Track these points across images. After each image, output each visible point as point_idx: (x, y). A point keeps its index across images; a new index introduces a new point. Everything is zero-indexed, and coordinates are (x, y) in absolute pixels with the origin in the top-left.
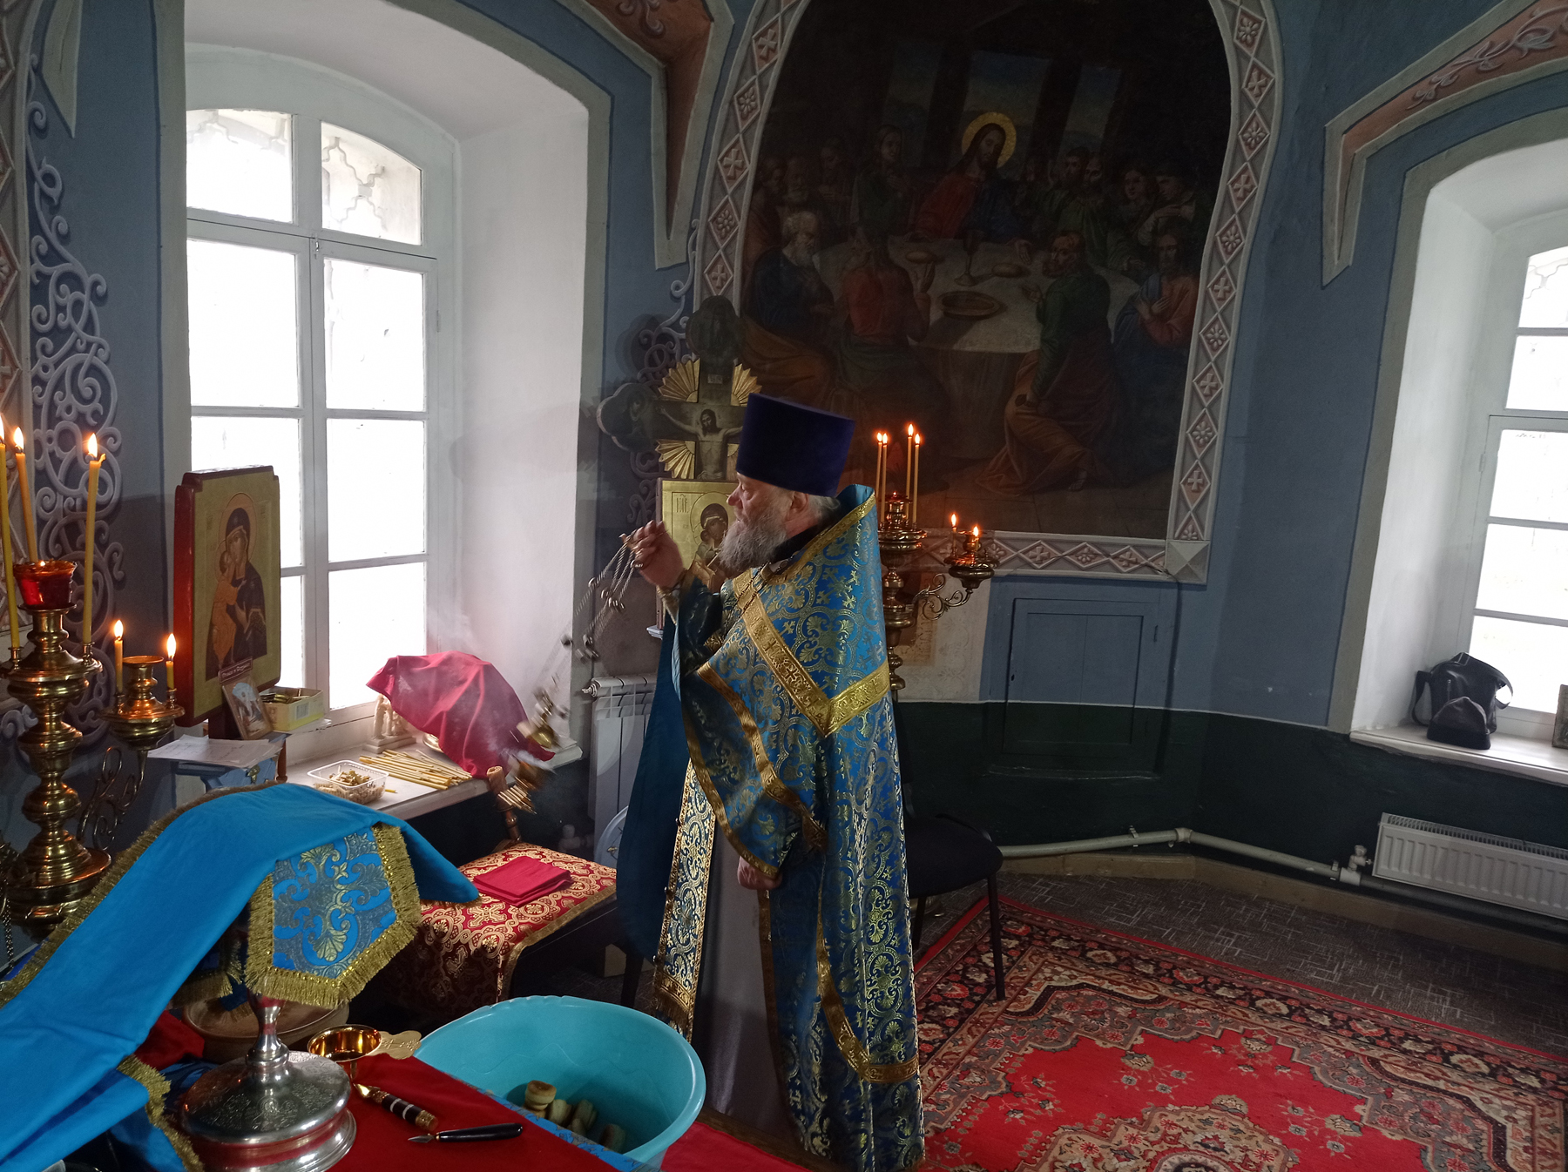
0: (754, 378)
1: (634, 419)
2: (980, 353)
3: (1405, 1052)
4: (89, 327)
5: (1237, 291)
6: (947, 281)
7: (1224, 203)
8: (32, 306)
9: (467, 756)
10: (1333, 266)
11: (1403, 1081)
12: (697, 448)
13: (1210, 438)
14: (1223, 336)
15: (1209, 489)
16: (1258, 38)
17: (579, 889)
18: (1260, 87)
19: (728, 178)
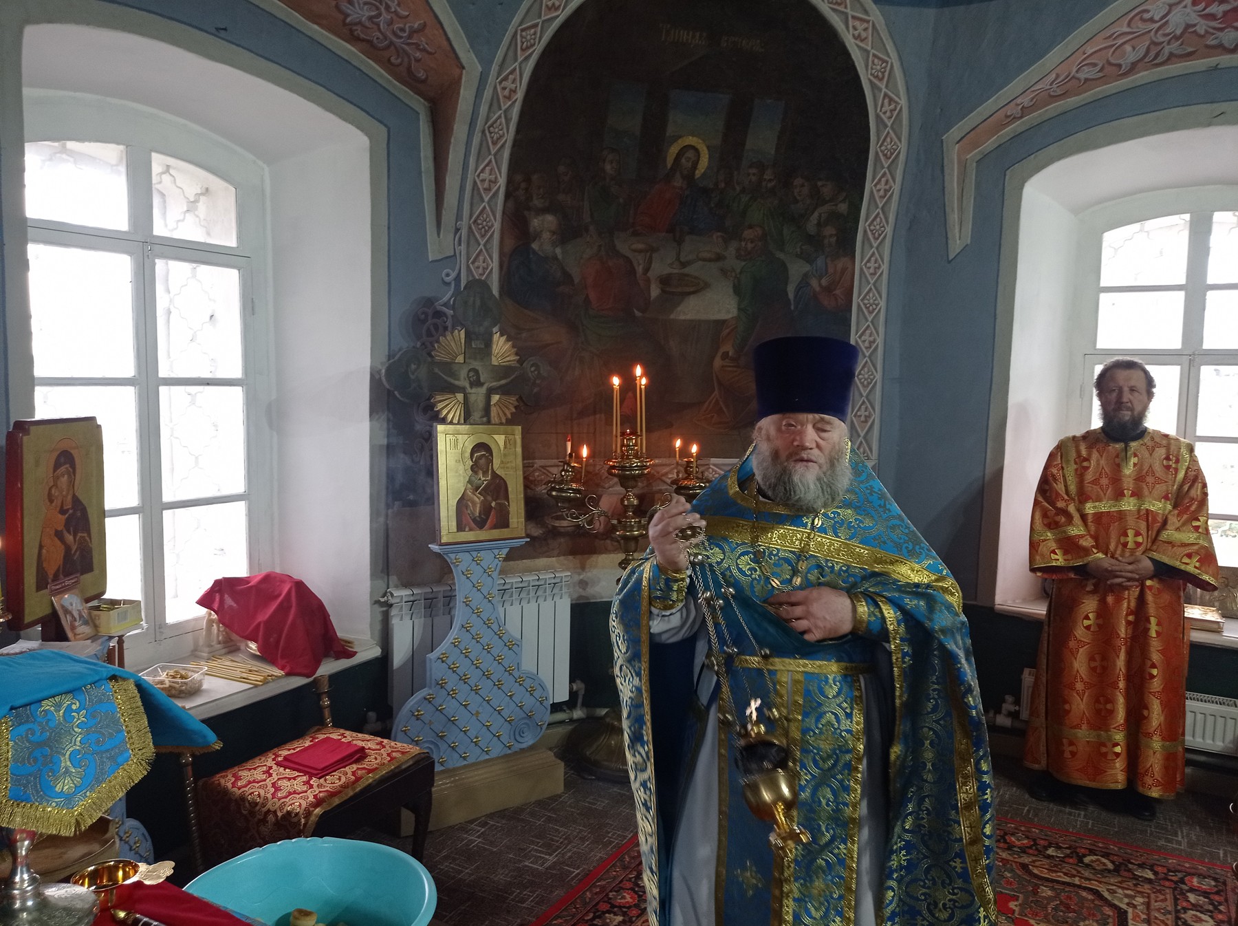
0: (510, 343)
1: (412, 377)
2: (692, 321)
3: (1049, 857)
5: (885, 267)
6: (661, 267)
7: (870, 199)
9: (282, 657)
10: (956, 245)
11: (1047, 880)
12: (466, 398)
13: (872, 380)
14: (876, 302)
15: (874, 420)
16: (886, 74)
17: (371, 762)
18: (891, 111)
19: (484, 189)
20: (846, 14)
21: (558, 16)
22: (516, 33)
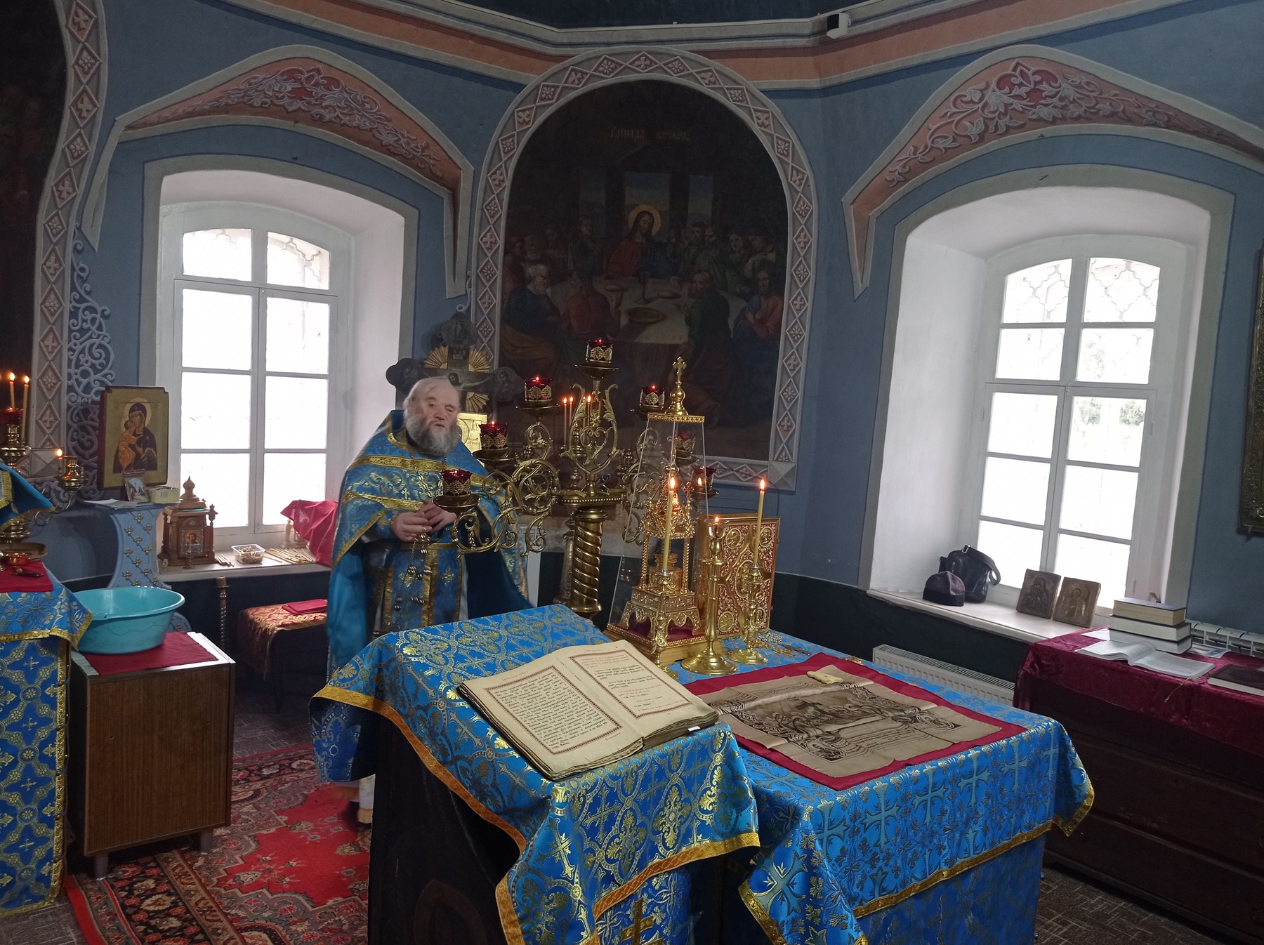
0: (485, 357)
1: (406, 377)
2: (650, 344)
4: (100, 328)
5: (809, 305)
6: (629, 303)
7: (793, 250)
8: (70, 319)
9: (320, 552)
10: (859, 287)
13: (794, 397)
14: (801, 333)
15: (795, 430)
16: (791, 151)
18: (800, 180)
19: (487, 249)
20: (749, 108)
21: (529, 128)
22: (497, 143)
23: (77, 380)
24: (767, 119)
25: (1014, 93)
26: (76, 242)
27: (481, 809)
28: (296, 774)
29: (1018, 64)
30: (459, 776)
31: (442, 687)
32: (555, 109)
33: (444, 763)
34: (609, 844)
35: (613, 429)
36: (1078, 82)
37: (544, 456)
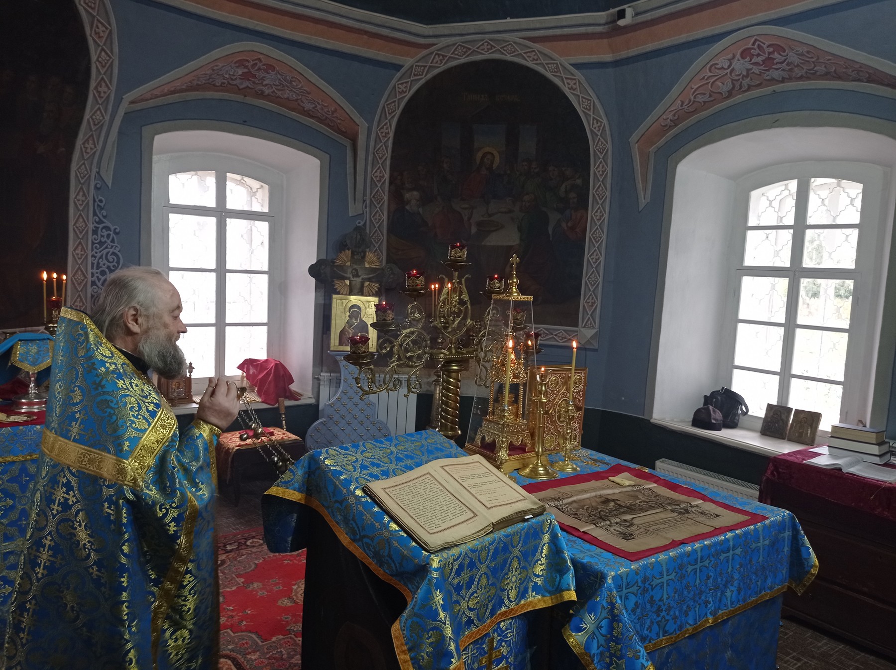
1: (322, 272)
2: (493, 246)
4: (113, 241)
5: (606, 216)
6: (477, 217)
7: (594, 177)
8: (93, 235)
10: (643, 203)
12: (350, 283)
13: (596, 282)
14: (600, 236)
15: (597, 305)
16: (592, 107)
17: (274, 438)
18: (599, 127)
19: (378, 181)
20: (562, 77)
21: (406, 96)
22: (384, 106)
23: (98, 277)
24: (575, 84)
25: (753, 61)
26: (96, 182)
27: (380, 572)
28: (249, 549)
29: (756, 40)
30: (364, 549)
31: (352, 487)
32: (424, 82)
33: (354, 540)
34: (470, 597)
35: (467, 306)
36: (801, 51)
37: (420, 326)
